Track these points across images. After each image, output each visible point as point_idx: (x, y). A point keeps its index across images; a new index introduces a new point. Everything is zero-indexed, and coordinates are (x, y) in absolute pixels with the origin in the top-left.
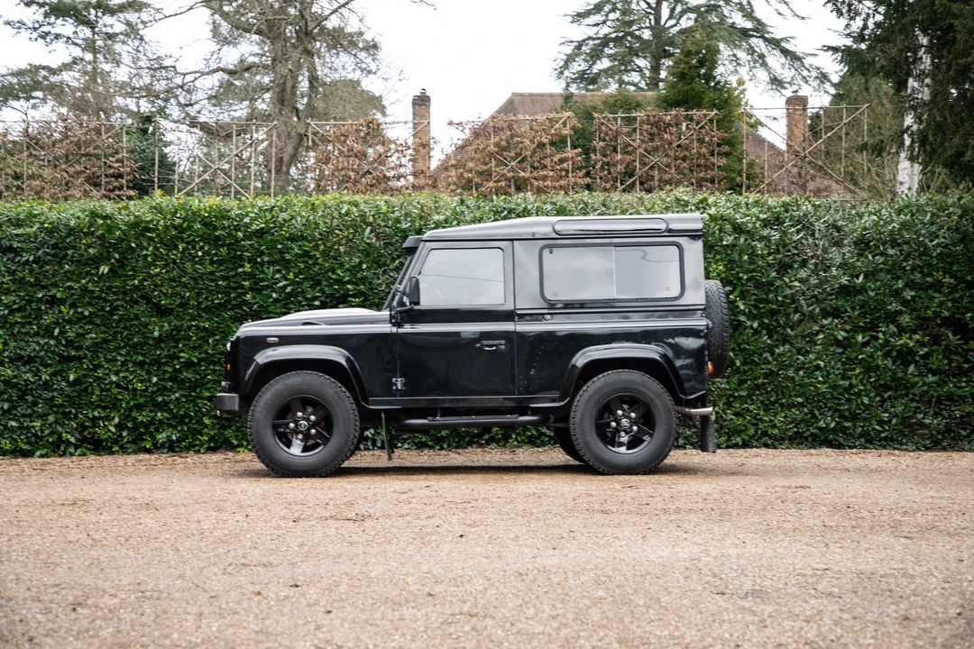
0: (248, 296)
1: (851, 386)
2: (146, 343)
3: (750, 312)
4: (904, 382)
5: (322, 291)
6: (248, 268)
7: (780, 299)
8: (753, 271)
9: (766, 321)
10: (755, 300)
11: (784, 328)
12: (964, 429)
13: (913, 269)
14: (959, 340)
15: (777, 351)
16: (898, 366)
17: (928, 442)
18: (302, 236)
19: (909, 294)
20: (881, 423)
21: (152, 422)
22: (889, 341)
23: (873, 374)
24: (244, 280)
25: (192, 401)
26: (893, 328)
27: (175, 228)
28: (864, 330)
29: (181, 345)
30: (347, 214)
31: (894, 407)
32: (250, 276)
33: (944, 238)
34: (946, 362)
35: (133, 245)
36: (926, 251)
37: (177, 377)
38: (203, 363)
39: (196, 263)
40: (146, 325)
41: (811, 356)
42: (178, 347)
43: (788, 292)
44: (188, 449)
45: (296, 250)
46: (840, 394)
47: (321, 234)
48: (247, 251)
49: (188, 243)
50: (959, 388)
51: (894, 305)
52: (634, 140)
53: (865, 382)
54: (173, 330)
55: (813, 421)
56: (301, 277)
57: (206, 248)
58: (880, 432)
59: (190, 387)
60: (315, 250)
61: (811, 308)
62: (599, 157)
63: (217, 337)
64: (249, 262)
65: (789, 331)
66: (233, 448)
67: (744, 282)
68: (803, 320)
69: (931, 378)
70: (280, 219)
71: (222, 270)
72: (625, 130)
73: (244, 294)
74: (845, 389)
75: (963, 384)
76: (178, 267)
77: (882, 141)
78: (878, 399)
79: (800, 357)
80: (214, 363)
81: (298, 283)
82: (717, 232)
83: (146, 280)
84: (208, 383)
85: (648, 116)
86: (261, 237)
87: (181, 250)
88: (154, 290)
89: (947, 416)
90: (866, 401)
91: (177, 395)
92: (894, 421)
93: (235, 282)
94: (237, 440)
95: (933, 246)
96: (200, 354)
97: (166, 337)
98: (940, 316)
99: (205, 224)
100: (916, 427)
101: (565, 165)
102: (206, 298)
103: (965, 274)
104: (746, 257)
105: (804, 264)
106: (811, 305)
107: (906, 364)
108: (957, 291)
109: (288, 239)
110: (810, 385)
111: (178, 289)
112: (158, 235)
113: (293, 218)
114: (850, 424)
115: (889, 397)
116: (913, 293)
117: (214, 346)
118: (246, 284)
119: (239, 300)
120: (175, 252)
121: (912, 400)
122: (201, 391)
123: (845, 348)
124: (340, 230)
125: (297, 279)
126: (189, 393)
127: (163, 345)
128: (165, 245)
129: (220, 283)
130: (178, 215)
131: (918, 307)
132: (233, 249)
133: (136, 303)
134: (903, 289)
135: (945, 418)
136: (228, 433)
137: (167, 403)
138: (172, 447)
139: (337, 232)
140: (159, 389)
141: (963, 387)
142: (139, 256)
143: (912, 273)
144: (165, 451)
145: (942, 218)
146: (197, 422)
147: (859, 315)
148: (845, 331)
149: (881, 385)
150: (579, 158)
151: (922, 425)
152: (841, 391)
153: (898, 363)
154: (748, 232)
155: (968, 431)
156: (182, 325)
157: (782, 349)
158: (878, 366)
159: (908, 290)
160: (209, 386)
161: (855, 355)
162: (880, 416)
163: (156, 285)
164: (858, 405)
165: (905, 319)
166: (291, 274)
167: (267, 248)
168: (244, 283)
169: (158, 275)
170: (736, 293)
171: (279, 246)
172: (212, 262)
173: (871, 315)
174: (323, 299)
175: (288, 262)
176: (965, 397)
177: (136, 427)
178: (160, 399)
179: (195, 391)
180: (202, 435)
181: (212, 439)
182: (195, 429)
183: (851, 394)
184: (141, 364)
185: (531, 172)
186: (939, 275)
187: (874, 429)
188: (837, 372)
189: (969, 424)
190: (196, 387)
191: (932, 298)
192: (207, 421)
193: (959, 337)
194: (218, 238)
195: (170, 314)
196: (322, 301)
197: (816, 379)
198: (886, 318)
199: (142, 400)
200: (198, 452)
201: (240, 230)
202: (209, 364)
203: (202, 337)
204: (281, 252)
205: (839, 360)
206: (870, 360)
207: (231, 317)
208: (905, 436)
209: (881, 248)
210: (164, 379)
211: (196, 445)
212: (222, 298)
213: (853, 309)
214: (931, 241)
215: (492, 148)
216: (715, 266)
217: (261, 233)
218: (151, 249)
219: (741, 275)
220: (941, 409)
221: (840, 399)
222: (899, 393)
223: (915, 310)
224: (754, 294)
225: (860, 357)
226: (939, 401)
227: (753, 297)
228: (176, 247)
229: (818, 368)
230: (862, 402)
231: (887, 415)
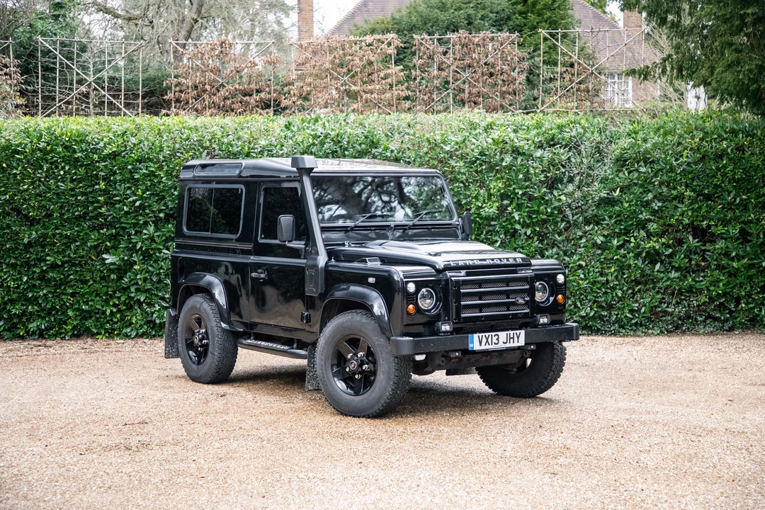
0: (103, 209)
1: (607, 280)
2: (17, 249)
3: (524, 221)
4: (651, 277)
5: (165, 204)
6: (102, 185)
7: (549, 210)
8: (527, 187)
9: (538, 229)
10: (528, 212)
11: (553, 235)
12: (701, 316)
13: (661, 183)
14: (697, 242)
15: (547, 253)
16: (647, 265)
17: (670, 327)
18: (148, 158)
19: (657, 205)
20: (632, 311)
21: (24, 313)
22: (640, 245)
23: (626, 272)
24: (100, 195)
25: (58, 296)
26: (643, 233)
27: (41, 150)
28: (619, 235)
29: (47, 250)
30: (188, 139)
31: (643, 298)
32: (105, 192)
33: (687, 157)
34: (687, 260)
35: (4, 165)
36: (672, 170)
37: (44, 276)
38: (66, 265)
39: (59, 181)
40: (17, 233)
41: (575, 256)
42: (45, 251)
43: (557, 204)
44: (55, 336)
45: (144, 171)
46: (597, 288)
47: (164, 157)
48: (102, 170)
49: (51, 163)
50: (697, 282)
51: (644, 214)
52: (449, 59)
53: (620, 277)
54: (40, 237)
55: (576, 310)
56: (148, 193)
57: (67, 168)
58: (631, 319)
59: (55, 285)
60: (160, 171)
61: (575, 218)
62: (418, 72)
63: (78, 244)
64: (104, 180)
65: (557, 236)
66: (93, 335)
67: (519, 197)
68: (568, 228)
69: (674, 275)
70: (130, 143)
71: (81, 187)
72: (441, 49)
73: (100, 208)
74: (603, 284)
75: (701, 279)
76: (43, 184)
77: (648, 67)
78: (630, 291)
79: (566, 258)
80: (75, 265)
81: (146, 198)
82: (499, 154)
83: (16, 195)
84: (71, 281)
85: (460, 37)
86: (114, 158)
87: (45, 170)
88: (23, 204)
89: (686, 305)
90: (620, 294)
91: (45, 292)
92: (643, 310)
93: (93, 197)
94: (96, 328)
95: (678, 164)
96: (63, 257)
97: (35, 243)
98: (682, 223)
99: (66, 148)
100: (661, 315)
101: (389, 80)
102: (68, 210)
103: (704, 188)
104: (521, 176)
105: (571, 180)
106: (576, 214)
107: (653, 263)
108: (697, 202)
109: (137, 161)
110: (574, 281)
111: (43, 203)
112: (26, 157)
113: (141, 141)
114: (606, 313)
115: (639, 291)
116: (660, 204)
117: (75, 251)
118: (101, 199)
119: (96, 212)
120: (40, 171)
121: (658, 292)
122: (65, 289)
123: (603, 250)
124: (182, 153)
125: (145, 195)
126: (55, 290)
127: (32, 250)
128: (32, 164)
129: (79, 198)
130: (43, 140)
131: (664, 215)
132: (90, 169)
133: (9, 214)
134: (652, 201)
135: (685, 307)
136: (88, 323)
137: (36, 299)
138: (41, 335)
139: (178, 154)
140: (29, 287)
141: (702, 281)
142: (10, 174)
143: (660, 187)
144: (36, 337)
145: (687, 140)
146: (63, 313)
147: (616, 222)
148: (604, 236)
149: (632, 281)
150: (402, 74)
151: (666, 313)
152: (599, 286)
153: (647, 262)
154: (524, 154)
155: (704, 317)
156: (47, 234)
157: (550, 251)
158: (630, 265)
159: (656, 201)
160: (72, 283)
161: (611, 256)
162: (632, 306)
163: (25, 199)
164: (613, 297)
165: (653, 227)
166: (140, 190)
167: (119, 169)
168: (99, 198)
169: (26, 190)
170: (512, 206)
171: (129, 167)
172: (72, 181)
173: (625, 222)
174: (167, 211)
175: (138, 180)
176: (702, 289)
177: (10, 318)
178: (30, 295)
179: (60, 288)
180: (66, 324)
181: (74, 328)
182: (61, 319)
183: (607, 288)
184: (14, 266)
185: (361, 86)
186: (681, 189)
187: (626, 316)
188: (597, 270)
189: (705, 311)
190: (61, 285)
191: (676, 207)
192: (70, 313)
193: (697, 240)
194: (77, 160)
195: (38, 223)
196: (166, 213)
197: (579, 276)
198: (637, 226)
199: (15, 296)
200: (63, 339)
201: (96, 153)
202: (72, 266)
203: (64, 244)
204: (130, 172)
205: (598, 261)
206: (624, 260)
207: (89, 227)
208: (653, 322)
209: (636, 166)
210: (33, 278)
211: (62, 333)
212: (81, 211)
213: (610, 217)
214: (676, 160)
215: (328, 65)
216: (495, 184)
217: (114, 155)
218: (20, 168)
219: (517, 191)
220: (682, 300)
221: (598, 293)
222: (648, 286)
223: (661, 218)
224: (528, 207)
225: (615, 258)
226: (680, 293)
227: (527, 210)
228: (41, 167)
229: (580, 266)
230: (616, 294)
231: (637, 305)
